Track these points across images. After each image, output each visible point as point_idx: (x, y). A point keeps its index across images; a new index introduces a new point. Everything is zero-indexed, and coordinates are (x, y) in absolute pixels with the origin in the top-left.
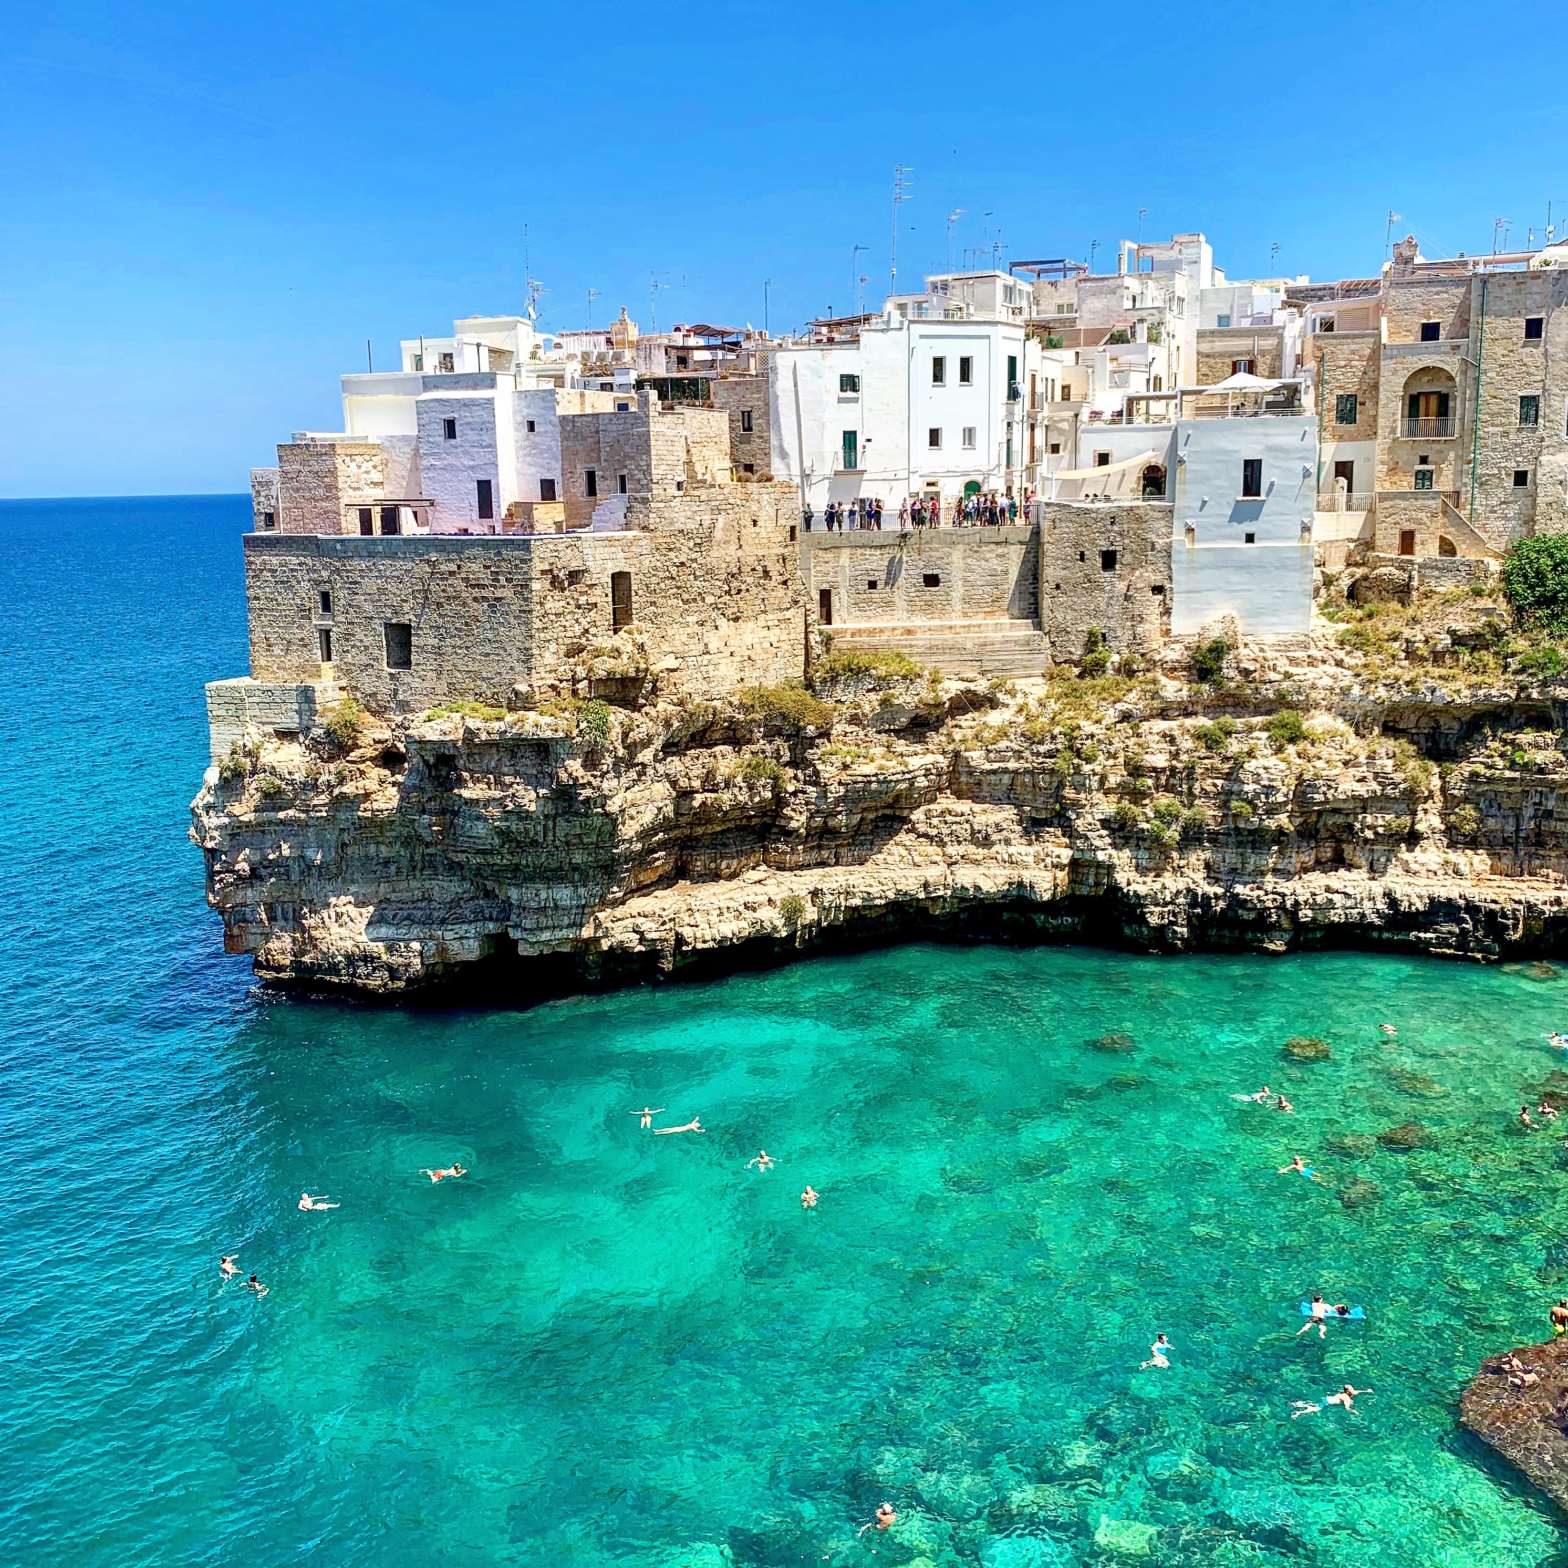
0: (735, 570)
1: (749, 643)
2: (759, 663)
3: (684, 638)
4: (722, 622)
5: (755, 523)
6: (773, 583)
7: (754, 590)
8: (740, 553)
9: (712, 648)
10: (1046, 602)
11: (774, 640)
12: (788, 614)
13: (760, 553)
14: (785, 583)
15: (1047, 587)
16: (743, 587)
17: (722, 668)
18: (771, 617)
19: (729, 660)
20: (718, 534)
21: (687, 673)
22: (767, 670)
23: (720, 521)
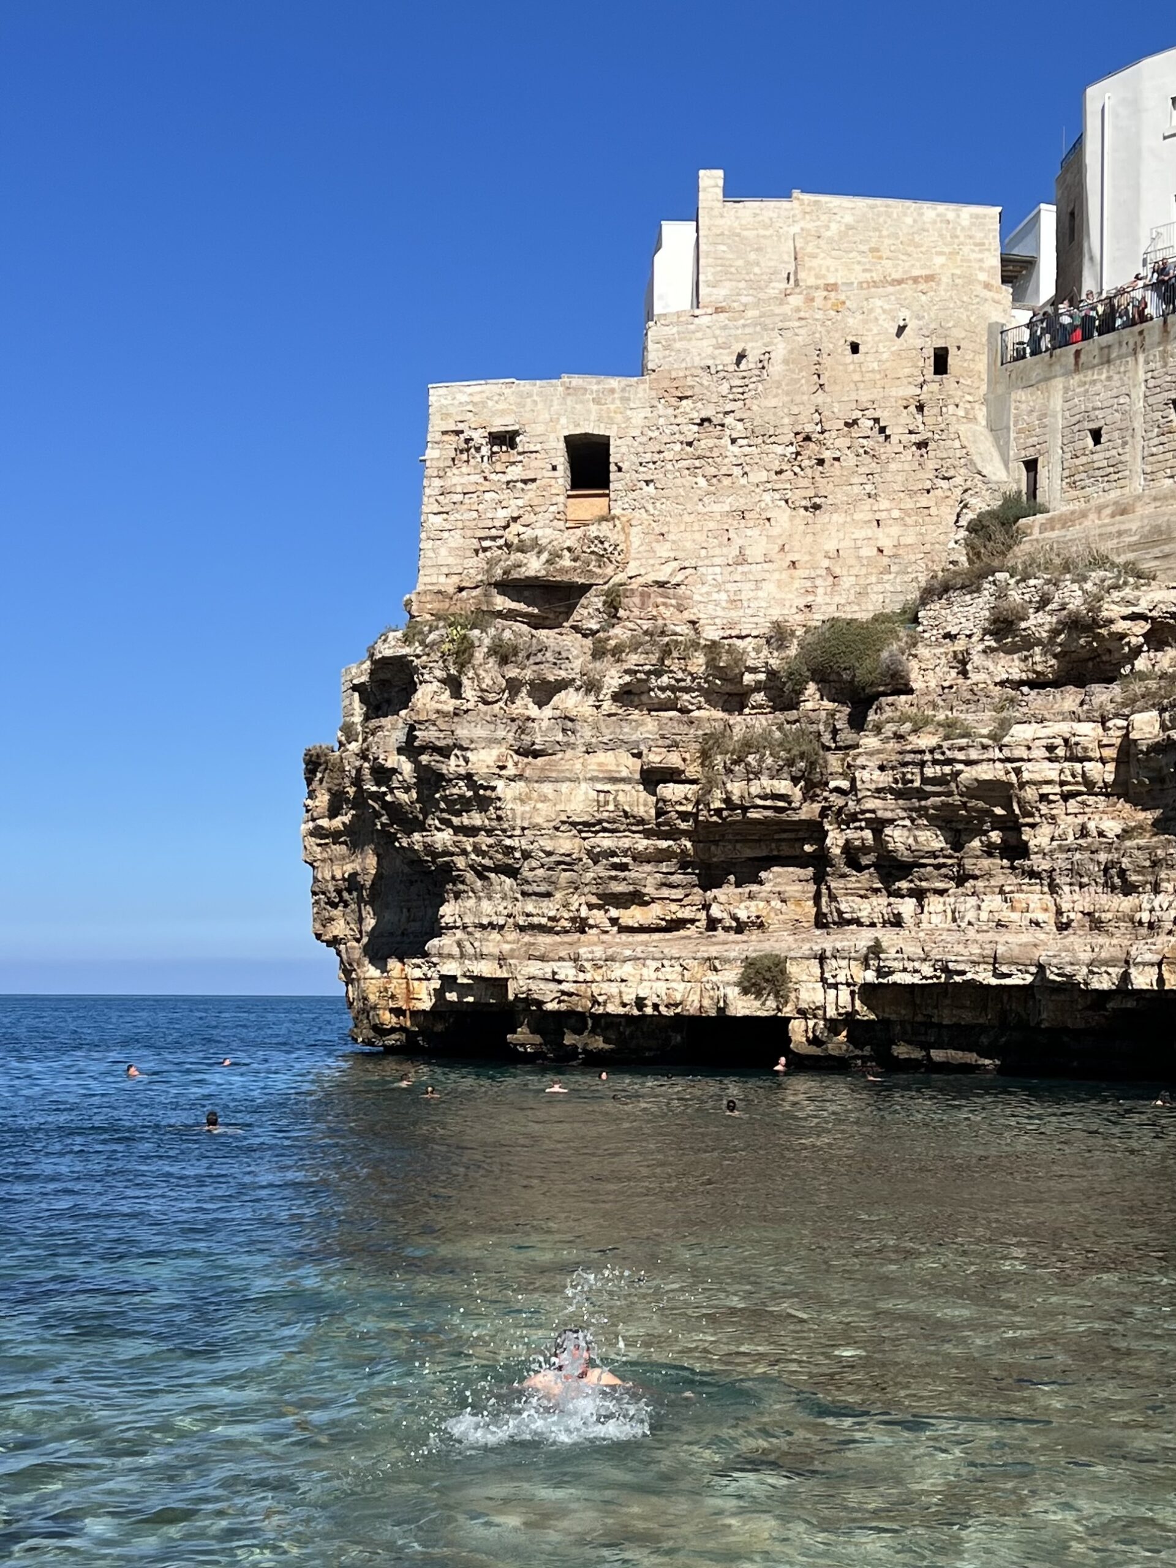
0: (809, 428)
1: (831, 546)
2: (847, 582)
3: (700, 537)
4: (782, 516)
5: (855, 348)
6: (894, 446)
7: (850, 460)
8: (820, 398)
9: (755, 553)
11: (887, 544)
12: (924, 500)
13: (864, 397)
14: (922, 445)
16: (827, 455)
17: (769, 587)
18: (884, 504)
19: (785, 575)
20: (776, 369)
21: (698, 593)
22: (862, 594)
23: (780, 350)
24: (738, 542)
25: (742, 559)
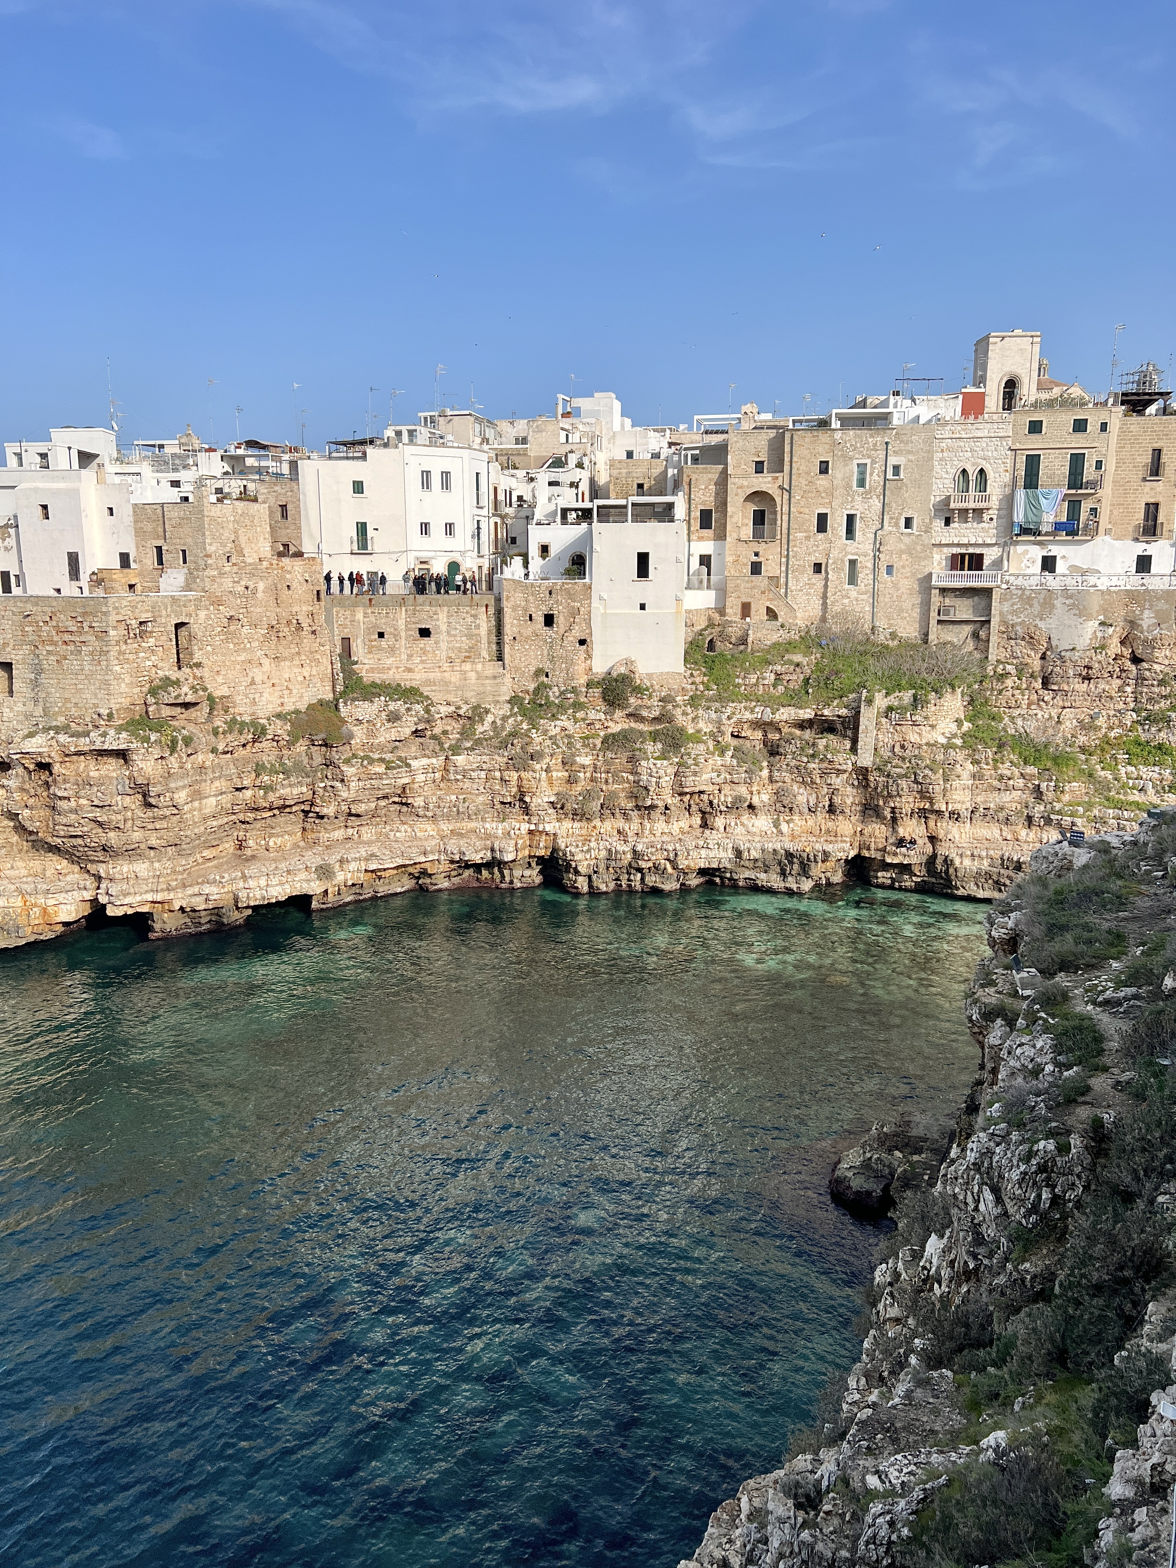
0: (274, 622)
1: (286, 676)
2: (295, 691)
3: (234, 673)
4: (266, 662)
5: (290, 588)
6: (306, 632)
7: (289, 638)
8: (277, 609)
9: (258, 679)
10: (507, 649)
11: (307, 674)
12: (318, 656)
13: (293, 610)
14: (315, 632)
15: (507, 639)
16: (282, 635)
17: (266, 695)
18: (303, 657)
19: (271, 690)
20: (260, 595)
21: (238, 699)
22: (302, 697)
23: (261, 586)
24: (251, 675)
25: (253, 683)
